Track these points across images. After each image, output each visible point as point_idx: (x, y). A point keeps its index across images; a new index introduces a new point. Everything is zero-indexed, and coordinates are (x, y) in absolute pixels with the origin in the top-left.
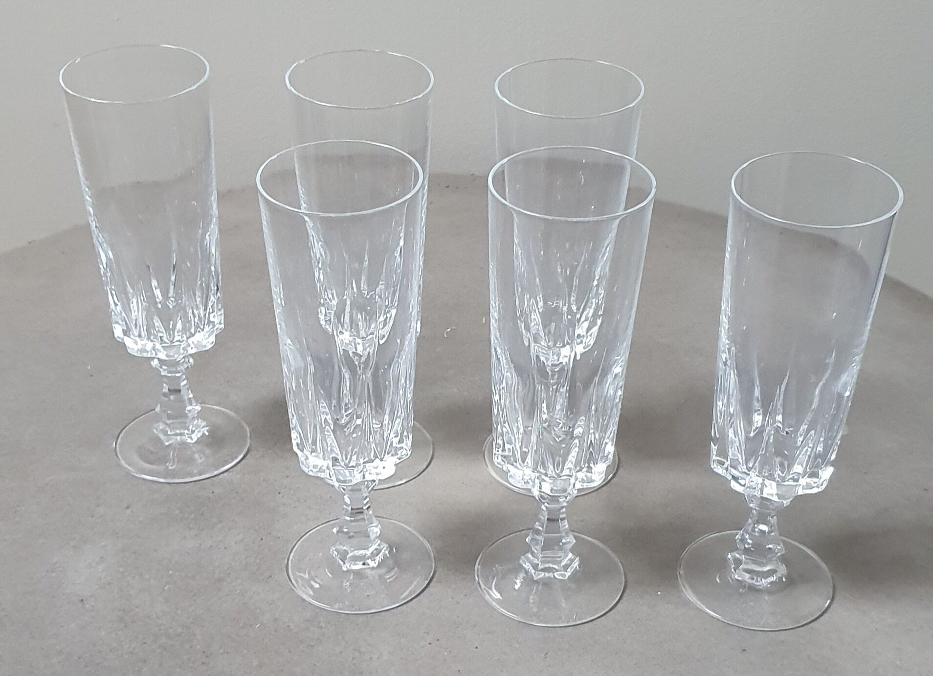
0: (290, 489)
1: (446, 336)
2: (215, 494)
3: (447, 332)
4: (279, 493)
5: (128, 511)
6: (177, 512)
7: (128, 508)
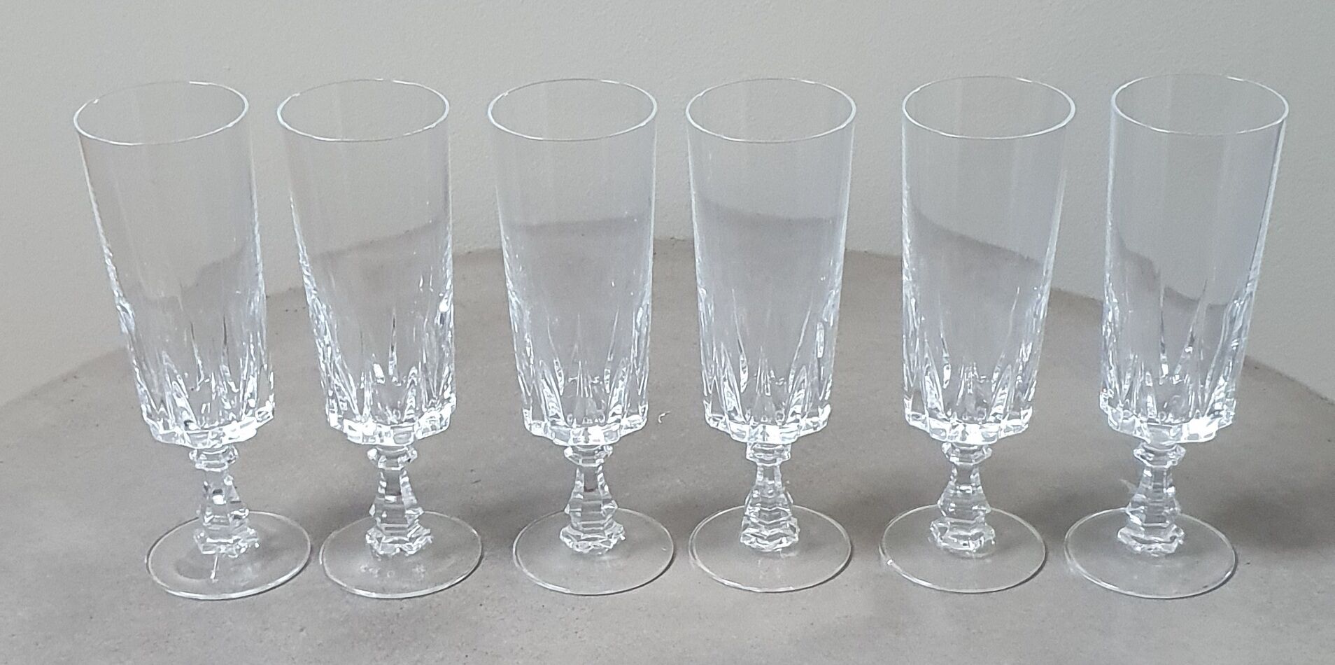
0: (493, 600)
1: (660, 422)
2: (404, 609)
3: (662, 417)
4: (481, 605)
5: (304, 633)
6: (362, 631)
7: (302, 630)
